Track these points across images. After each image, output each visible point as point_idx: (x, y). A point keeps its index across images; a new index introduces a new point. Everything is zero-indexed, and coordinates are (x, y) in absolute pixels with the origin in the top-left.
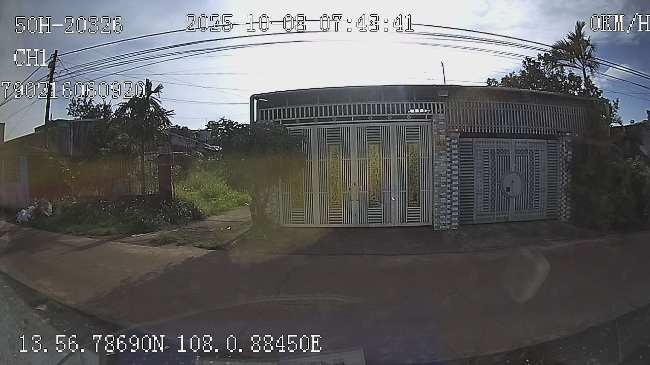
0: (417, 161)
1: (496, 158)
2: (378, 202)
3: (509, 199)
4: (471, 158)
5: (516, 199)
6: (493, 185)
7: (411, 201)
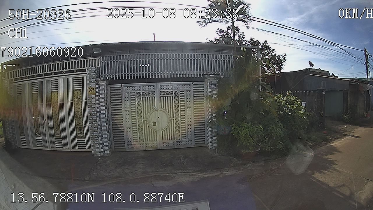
0: (80, 104)
1: (142, 99)
2: (59, 133)
3: (156, 132)
4: (120, 100)
5: (162, 131)
6: (140, 121)
7: (78, 133)
